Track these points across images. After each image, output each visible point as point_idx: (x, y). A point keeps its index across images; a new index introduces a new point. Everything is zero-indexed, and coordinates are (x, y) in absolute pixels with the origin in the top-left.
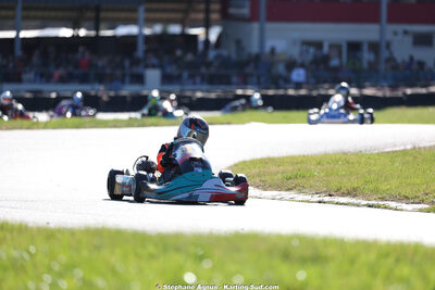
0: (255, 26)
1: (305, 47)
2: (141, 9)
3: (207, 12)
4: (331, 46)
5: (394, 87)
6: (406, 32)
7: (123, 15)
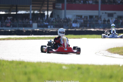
0: (63, 11)
1: (77, 17)
2: (31, 6)
3: (48, 7)
4: (84, 17)
5: (104, 28)
6: (106, 13)
7: (23, 8)
